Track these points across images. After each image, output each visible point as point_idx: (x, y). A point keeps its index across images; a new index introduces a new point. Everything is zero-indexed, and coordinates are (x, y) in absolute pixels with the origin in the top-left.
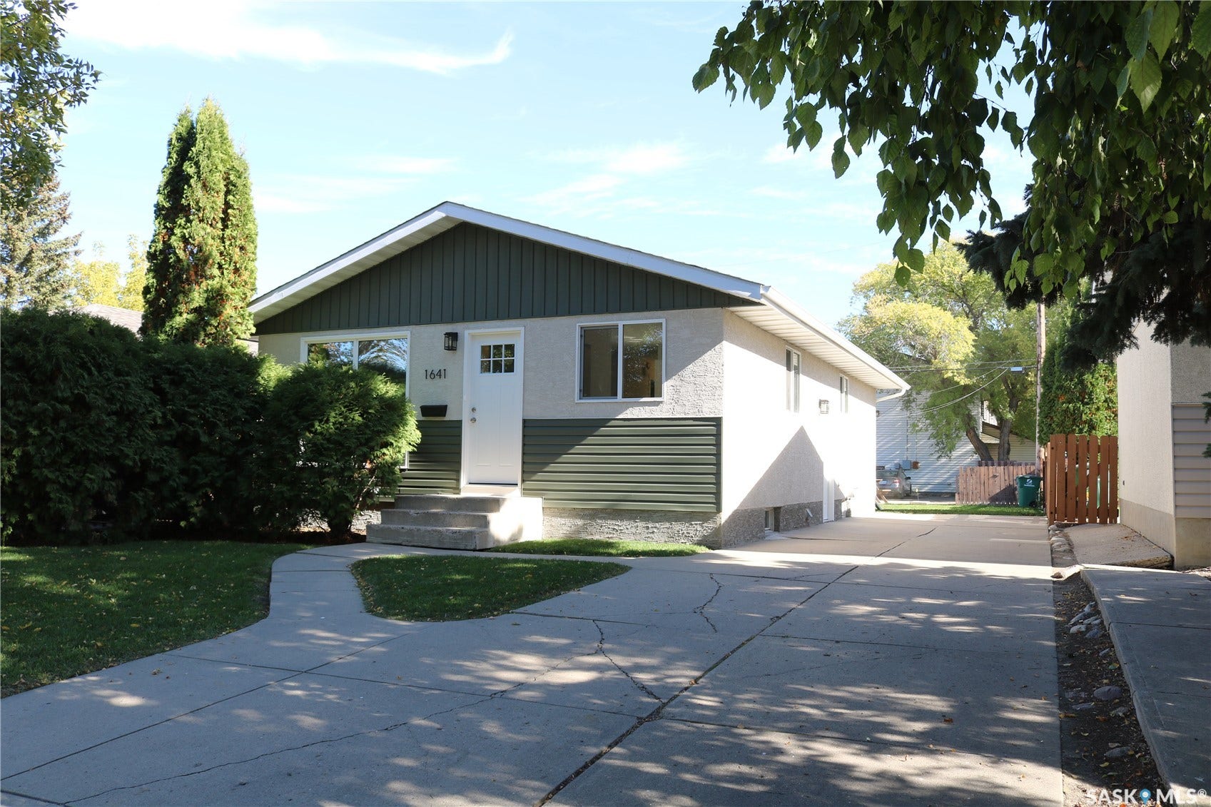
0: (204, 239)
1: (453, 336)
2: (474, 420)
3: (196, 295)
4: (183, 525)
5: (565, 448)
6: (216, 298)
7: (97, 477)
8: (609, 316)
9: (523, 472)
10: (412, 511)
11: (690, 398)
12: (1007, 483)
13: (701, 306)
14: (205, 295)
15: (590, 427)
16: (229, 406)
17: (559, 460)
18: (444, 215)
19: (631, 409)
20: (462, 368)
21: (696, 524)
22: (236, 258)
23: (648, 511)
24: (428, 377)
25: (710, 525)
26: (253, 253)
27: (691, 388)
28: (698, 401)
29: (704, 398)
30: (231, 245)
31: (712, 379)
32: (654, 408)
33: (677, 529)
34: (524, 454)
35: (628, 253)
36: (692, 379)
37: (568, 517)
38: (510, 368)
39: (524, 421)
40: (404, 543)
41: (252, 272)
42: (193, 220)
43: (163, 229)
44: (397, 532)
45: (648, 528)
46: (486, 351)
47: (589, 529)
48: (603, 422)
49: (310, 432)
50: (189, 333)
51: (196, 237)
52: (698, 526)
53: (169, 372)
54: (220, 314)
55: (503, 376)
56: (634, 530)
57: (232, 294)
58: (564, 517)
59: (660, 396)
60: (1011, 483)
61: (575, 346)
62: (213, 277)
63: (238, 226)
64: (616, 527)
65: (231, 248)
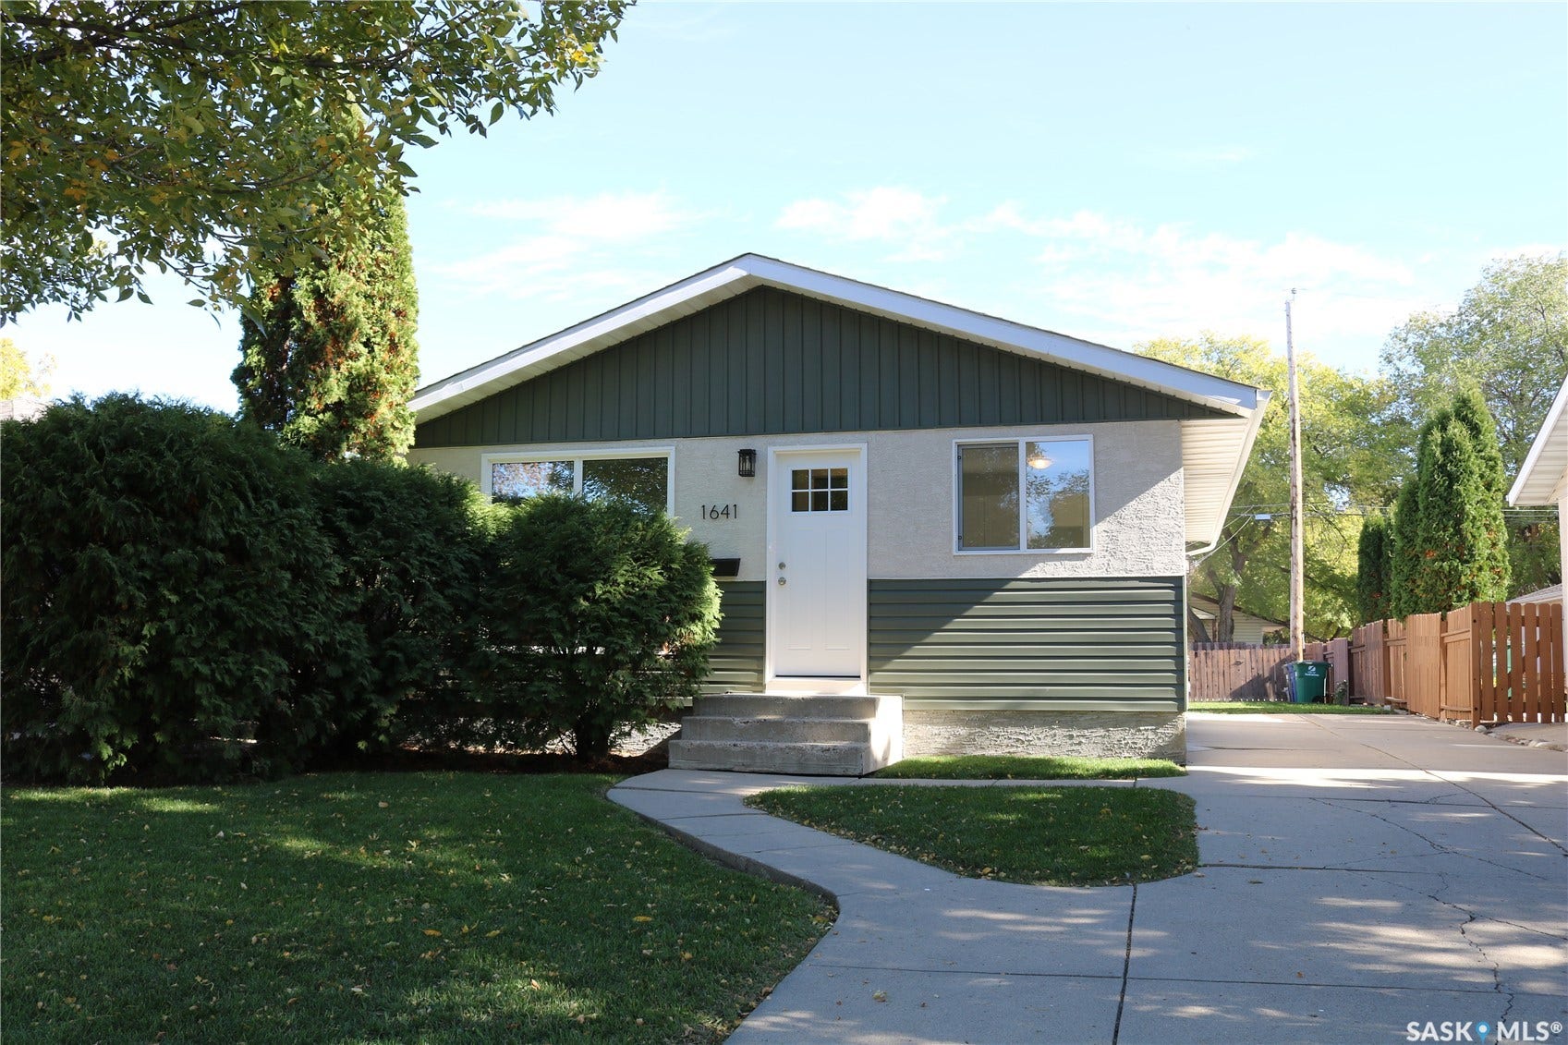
0: (347, 296)
1: (747, 455)
2: (782, 581)
3: (332, 381)
4: (363, 748)
5: (939, 622)
6: (364, 388)
7: (271, 670)
8: (1005, 429)
9: (870, 658)
10: (737, 720)
11: (1132, 548)
12: (1255, 673)
13: (1147, 417)
14: (347, 384)
15: (978, 590)
16: (440, 557)
17: (927, 641)
18: (744, 273)
19: (1041, 564)
20: (765, 504)
21: (1147, 730)
22: (393, 327)
23: (1072, 712)
24: (707, 515)
25: (1168, 731)
26: (414, 321)
27: (1134, 535)
28: (1147, 554)
29: (1154, 548)
30: (383, 307)
31: (1167, 521)
32: (1078, 563)
33: (1118, 737)
34: (870, 631)
35: (1047, 338)
36: (1136, 521)
37: (943, 724)
38: (840, 503)
39: (870, 582)
40: (736, 769)
41: (414, 350)
42: (331, 265)
43: (274, 278)
44: (725, 751)
45: (1071, 737)
46: (798, 478)
47: (979, 740)
48: (999, 584)
49: (586, 599)
50: (324, 443)
51: (337, 292)
52: (1150, 732)
53: (346, 503)
54: (372, 415)
55: (829, 516)
56: (1049, 741)
57: (389, 383)
58: (937, 724)
59: (1088, 546)
60: (1261, 673)
61: (951, 472)
62: (355, 357)
63: (393, 277)
64: (1021, 737)
65: (383, 311)
